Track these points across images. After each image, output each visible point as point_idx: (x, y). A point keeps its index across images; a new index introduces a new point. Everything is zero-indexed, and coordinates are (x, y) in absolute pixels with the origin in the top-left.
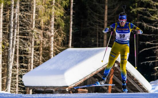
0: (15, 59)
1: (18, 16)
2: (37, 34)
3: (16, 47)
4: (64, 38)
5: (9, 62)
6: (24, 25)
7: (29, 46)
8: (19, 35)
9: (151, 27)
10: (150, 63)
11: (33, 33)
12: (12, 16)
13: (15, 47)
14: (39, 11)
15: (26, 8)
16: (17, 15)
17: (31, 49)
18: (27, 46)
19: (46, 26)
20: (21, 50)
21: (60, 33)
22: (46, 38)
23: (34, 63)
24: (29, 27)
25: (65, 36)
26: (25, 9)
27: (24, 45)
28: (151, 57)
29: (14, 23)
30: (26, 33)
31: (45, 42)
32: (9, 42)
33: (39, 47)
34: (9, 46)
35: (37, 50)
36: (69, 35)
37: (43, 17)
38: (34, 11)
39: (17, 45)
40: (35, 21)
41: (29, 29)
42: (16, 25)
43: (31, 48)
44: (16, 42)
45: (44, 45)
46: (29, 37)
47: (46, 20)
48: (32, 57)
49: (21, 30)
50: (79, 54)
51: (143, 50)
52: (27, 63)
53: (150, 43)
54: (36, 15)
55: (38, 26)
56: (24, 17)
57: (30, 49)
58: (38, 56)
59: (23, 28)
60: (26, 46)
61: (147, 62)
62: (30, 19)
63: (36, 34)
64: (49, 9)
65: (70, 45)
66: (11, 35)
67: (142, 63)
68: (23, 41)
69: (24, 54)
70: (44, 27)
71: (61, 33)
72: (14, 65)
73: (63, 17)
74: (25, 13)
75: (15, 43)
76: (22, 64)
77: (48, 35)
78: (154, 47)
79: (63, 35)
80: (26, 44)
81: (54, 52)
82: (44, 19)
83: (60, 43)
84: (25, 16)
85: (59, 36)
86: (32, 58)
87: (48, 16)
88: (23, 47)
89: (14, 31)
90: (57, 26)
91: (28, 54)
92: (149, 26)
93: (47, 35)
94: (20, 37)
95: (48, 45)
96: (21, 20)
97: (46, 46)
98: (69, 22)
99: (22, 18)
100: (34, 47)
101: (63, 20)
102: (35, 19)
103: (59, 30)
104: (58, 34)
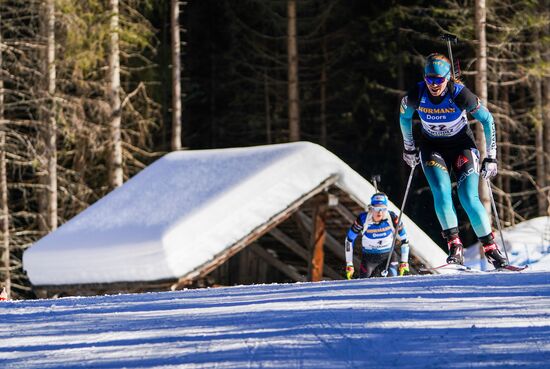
4: (154, 119)
6: (19, 84)
7: (40, 151)
8: (6, 117)
11: (51, 108)
14: (65, 33)
15: (24, 27)
17: (49, 164)
18: (34, 151)
19: (94, 84)
20: (14, 168)
21: (141, 104)
22: (97, 123)
23: (59, 207)
24: (36, 90)
25: (160, 116)
26: (20, 30)
27: (24, 149)
30: (28, 109)
31: (91, 135)
33: (74, 155)
35: (66, 163)
36: (170, 110)
37: (83, 54)
38: (52, 36)
40: (57, 68)
41: (37, 98)
43: (49, 158)
45: (91, 147)
46: (40, 123)
47: (92, 65)
48: (54, 187)
49: (11, 101)
50: (206, 170)
52: (35, 207)
54: (59, 46)
55: (68, 82)
56: (18, 56)
57: (44, 162)
58: (73, 185)
59: (16, 92)
60: (31, 152)
62: (39, 61)
63: (61, 110)
64: (99, 25)
65: (178, 142)
67: (419, 192)
68: (19, 136)
69: (26, 178)
70: (87, 86)
71: (145, 105)
73: (147, 49)
74: (22, 43)
76: (19, 214)
77: (101, 111)
79: (150, 110)
80: (30, 146)
81: (124, 169)
82: (86, 59)
83: (142, 141)
84: (20, 52)
85: (137, 113)
86: (52, 192)
87: (98, 49)
88: (19, 157)
90: (128, 83)
91: (37, 180)
93: (97, 112)
94: (7, 125)
95: (102, 148)
96: (9, 67)
97: (97, 149)
98: (170, 66)
99: (13, 61)
100: (58, 155)
101: (148, 61)
102: (54, 62)
103: (137, 94)
104: (136, 109)
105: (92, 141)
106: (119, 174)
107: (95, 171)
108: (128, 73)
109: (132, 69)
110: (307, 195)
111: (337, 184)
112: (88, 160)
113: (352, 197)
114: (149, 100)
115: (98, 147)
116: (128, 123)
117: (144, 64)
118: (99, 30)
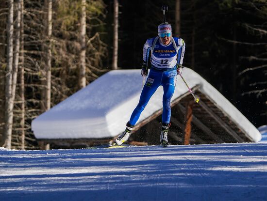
0: (18, 92)
1: (21, 15)
2: (56, 46)
3: (19, 70)
4: (103, 52)
5: (7, 98)
6: (32, 32)
7: (42, 68)
8: (25, 49)
9: (258, 31)
10: (258, 93)
11: (49, 45)
12: (12, 16)
13: (17, 70)
14: (58, 6)
15: (36, 2)
16: (19, 13)
17: (47, 74)
18: (39, 67)
19: (72, 33)
20: (28, 76)
21: (96, 44)
22: (73, 53)
23: (51, 97)
24: (41, 35)
25: (107, 50)
26: (34, 4)
27: (34, 66)
28: (259, 83)
29: (15, 27)
30: (37, 45)
31: (70, 60)
32: (7, 62)
33: (60, 70)
34: (7, 69)
35: (56, 74)
36: (112, 48)
37: (67, 17)
38: (51, 7)
39: (21, 67)
40: (53, 24)
41: (42, 39)
42: (19, 33)
43: (47, 71)
44: (20, 61)
45: (70, 66)
46: (43, 53)
47: (71, 23)
48: (49, 86)
49: (28, 41)
50: (130, 81)
51: (245, 71)
52: (39, 97)
53: (257, 58)
54: (54, 12)
55: (58, 31)
56: (32, 17)
57: (44, 73)
58: (59, 86)
59: (31, 36)
60: (37, 67)
61: (252, 92)
62: (43, 20)
63: (54, 46)
64: (76, 2)
65: (116, 65)
66: (9, 50)
67: (243, 94)
68: (31, 59)
69: (34, 82)
70: (68, 34)
71: (98, 44)
72: (16, 102)
73: (101, 15)
74: (35, 10)
75: (17, 63)
76: (30, 100)
77: (75, 47)
78: (263, 66)
79: (101, 47)
80: (37, 65)
81: (86, 78)
82: (68, 20)
83: (97, 64)
84: (34, 15)
85: (94, 49)
86: (48, 89)
87: (75, 15)
88: (31, 70)
89: (14, 42)
90: (90, 32)
91: (40, 82)
92: (255, 29)
93: (73, 48)
94: (25, 53)
95: (75, 67)
96: (27, 23)
97: (73, 67)
98: (113, 24)
99: (29, 20)
100: (52, 70)
101: (101, 22)
102: (51, 21)
103: (95, 39)
104: (94, 46)
105: (70, 63)
106: (84, 81)
107: (71, 79)
108: (90, 28)
109: (92, 25)
110: (183, 95)
111: (199, 90)
112: (67, 72)
113: (207, 97)
114: (101, 42)
115: (73, 66)
116: (90, 54)
117: (99, 23)
118: (75, 4)
